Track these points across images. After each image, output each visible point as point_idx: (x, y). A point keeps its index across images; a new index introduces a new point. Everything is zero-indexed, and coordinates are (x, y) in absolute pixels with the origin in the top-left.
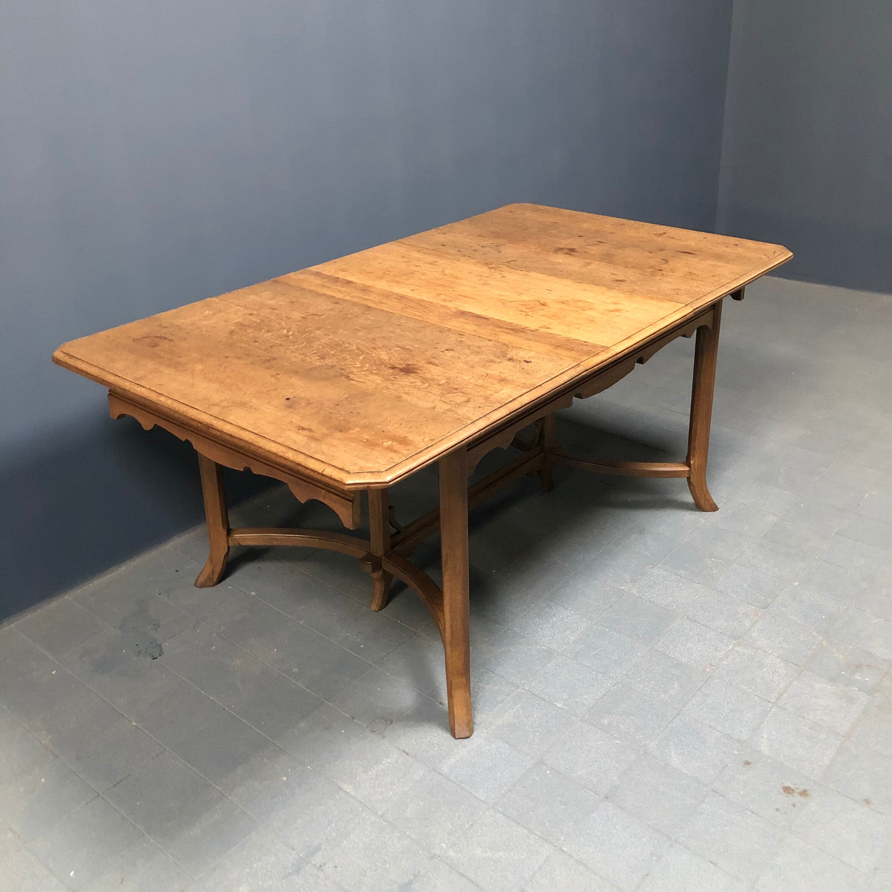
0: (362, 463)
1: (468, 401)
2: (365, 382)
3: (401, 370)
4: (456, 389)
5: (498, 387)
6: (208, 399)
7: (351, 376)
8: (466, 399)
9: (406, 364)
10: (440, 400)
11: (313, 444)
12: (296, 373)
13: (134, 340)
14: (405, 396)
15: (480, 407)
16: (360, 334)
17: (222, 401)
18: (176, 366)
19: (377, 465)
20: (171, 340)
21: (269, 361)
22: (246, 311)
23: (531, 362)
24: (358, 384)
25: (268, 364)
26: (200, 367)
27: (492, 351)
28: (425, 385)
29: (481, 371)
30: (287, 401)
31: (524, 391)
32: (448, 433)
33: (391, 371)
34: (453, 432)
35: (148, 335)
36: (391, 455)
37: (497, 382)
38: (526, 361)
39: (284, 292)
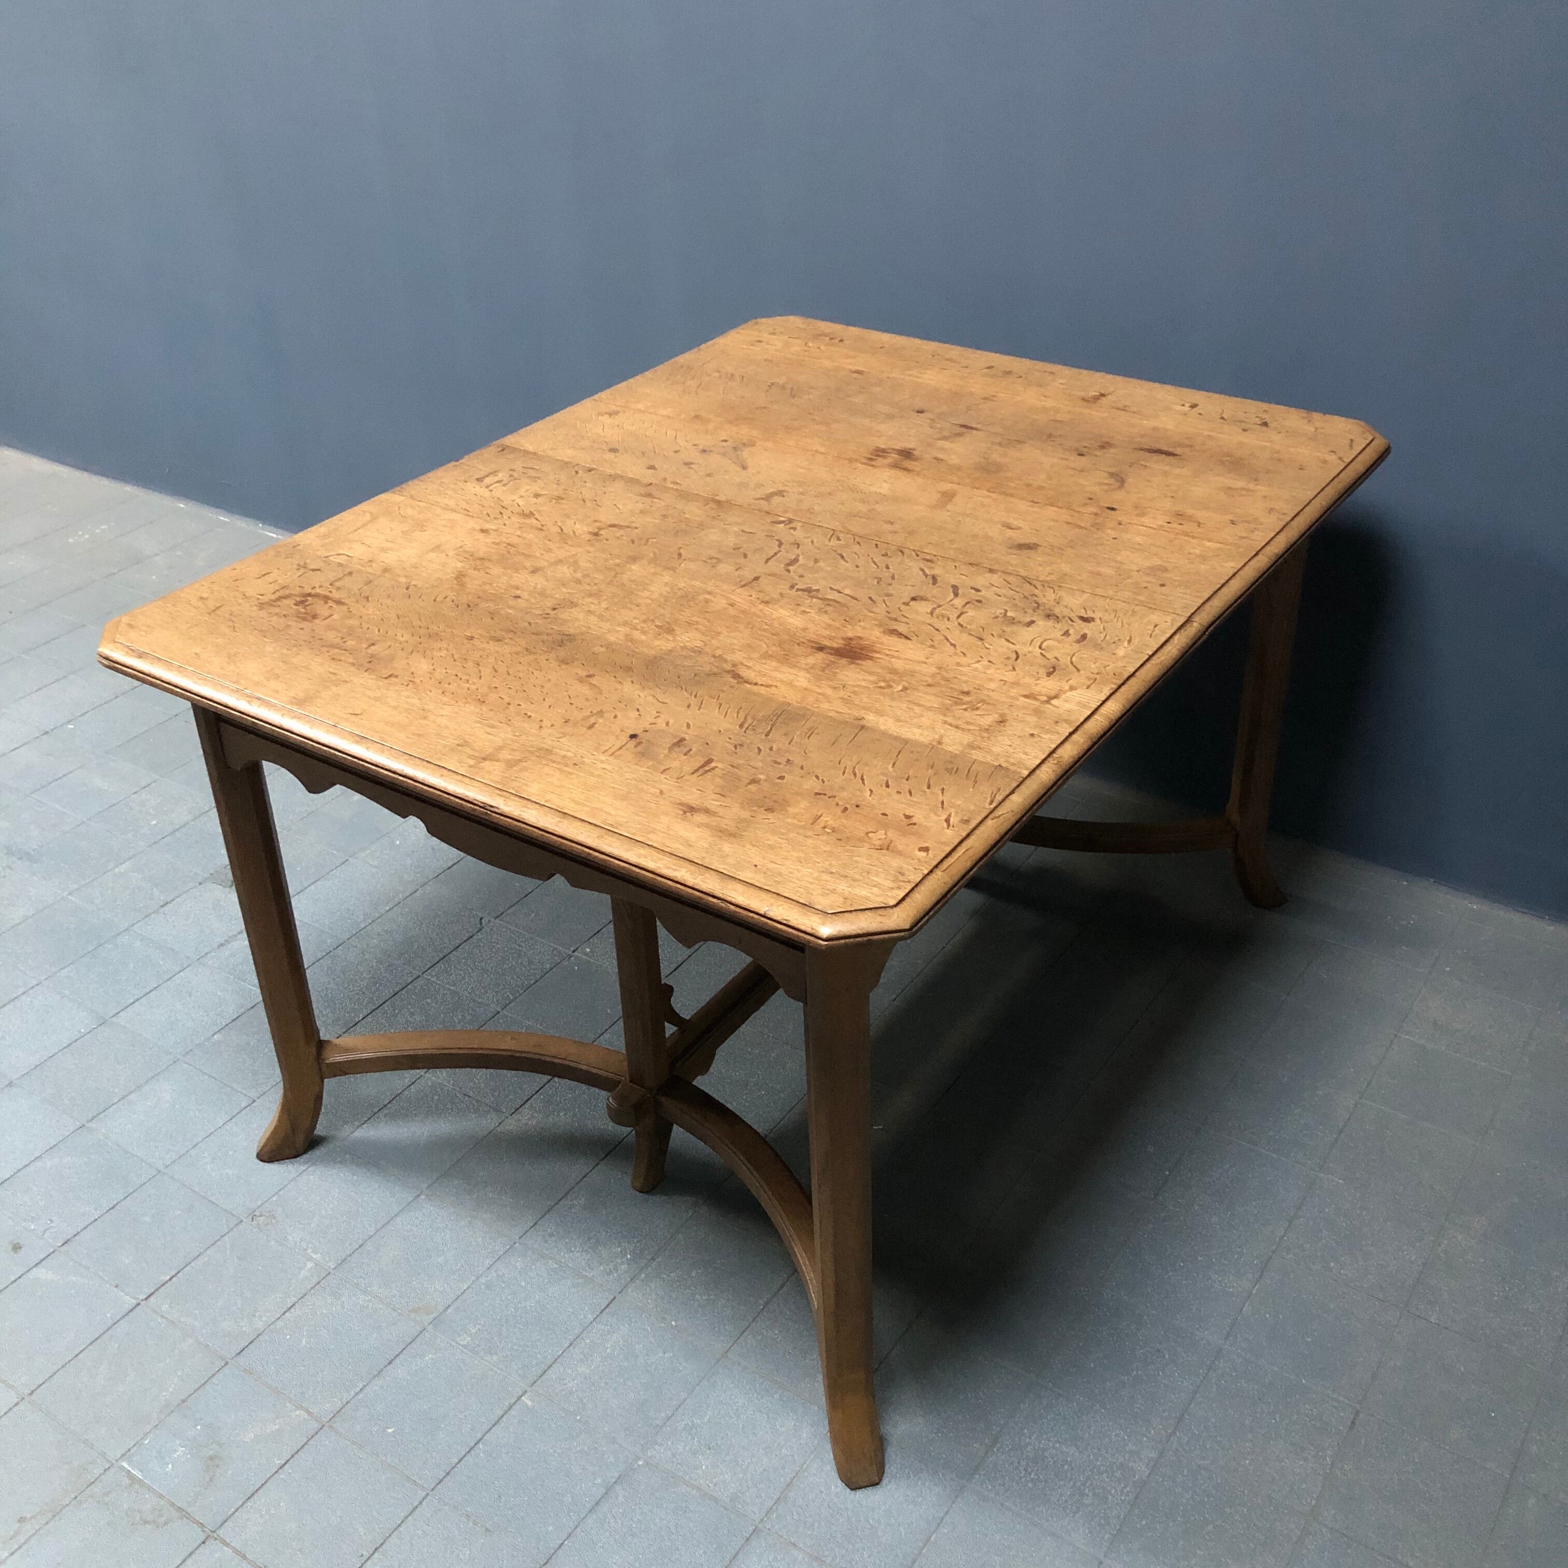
0: (843, 887)
1: (1002, 721)
2: (776, 686)
3: (839, 653)
4: (967, 693)
5: (1051, 685)
6: (466, 744)
7: (745, 673)
8: (996, 716)
9: (843, 638)
10: (945, 722)
11: (727, 847)
12: (628, 669)
13: (261, 606)
14: (870, 718)
15: (1032, 735)
16: (725, 568)
17: (500, 748)
18: (370, 664)
19: (875, 890)
20: (339, 602)
21: (561, 644)
22: (470, 523)
23: (1093, 619)
24: (763, 690)
25: (562, 653)
26: (422, 666)
27: (1005, 596)
28: (900, 688)
29: (1000, 647)
30: (634, 742)
31: (1107, 691)
32: (991, 803)
33: (820, 656)
34: (999, 798)
35: (287, 592)
36: (896, 862)
37: (1043, 672)
38: (1082, 619)
39: (532, 473)
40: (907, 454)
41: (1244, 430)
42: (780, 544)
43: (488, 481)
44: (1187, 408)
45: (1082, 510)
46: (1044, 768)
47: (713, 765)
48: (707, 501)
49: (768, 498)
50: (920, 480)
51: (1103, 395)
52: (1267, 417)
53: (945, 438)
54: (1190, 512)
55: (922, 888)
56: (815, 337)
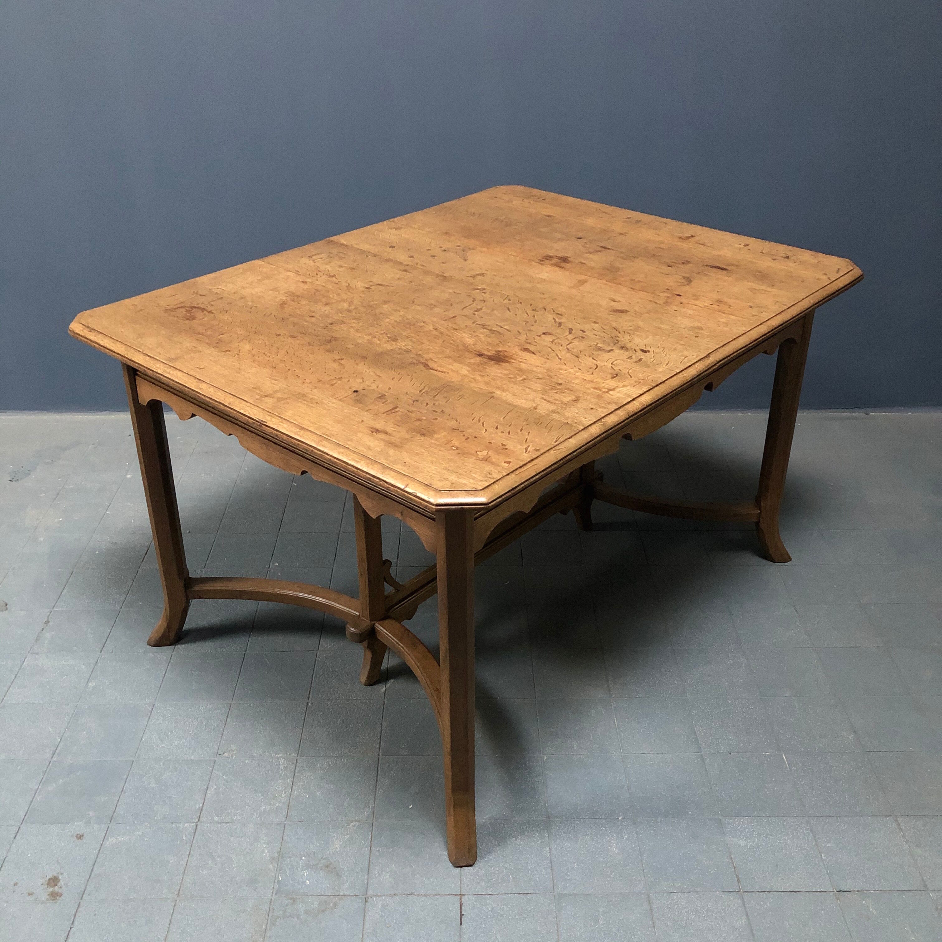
0: (453, 478)
1: (576, 400)
2: (448, 373)
3: (490, 358)
4: (560, 384)
5: (612, 383)
6: (259, 388)
7: (431, 364)
8: (574, 397)
9: (496, 351)
10: (542, 398)
11: (391, 452)
12: (364, 358)
13: (166, 311)
14: (498, 393)
15: (592, 409)
16: (437, 310)
17: (276, 391)
18: (218, 344)
19: (472, 481)
20: (210, 312)
21: (330, 342)
22: (298, 278)
23: (649, 351)
24: (439, 374)
25: (329, 346)
26: (247, 347)
27: (599, 336)
28: (521, 379)
29: (589, 361)
30: (355, 394)
31: (645, 389)
32: (555, 442)
33: (478, 359)
34: (561, 439)
35: (183, 305)
36: (488, 468)
37: (609, 376)
38: (642, 351)
39: (341, 255)
40: (565, 260)
41: (774, 260)
42: (474, 300)
43: (314, 257)
44: (742, 246)
45: (661, 294)
46: (594, 426)
47: (397, 410)
48: (437, 276)
49: (474, 277)
50: (567, 273)
51: (692, 236)
52: (789, 254)
53: (590, 253)
54: (725, 299)
55: (501, 482)
56: (529, 197)
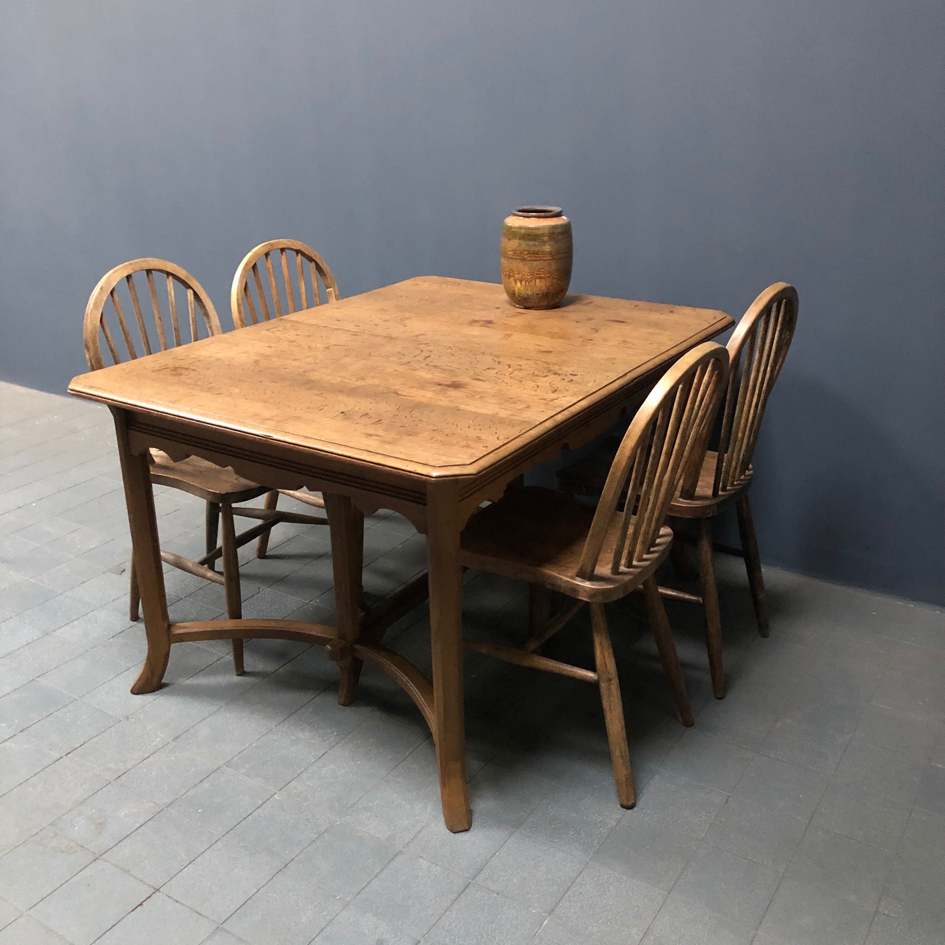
0: (444, 459)
1: (528, 407)
2: (415, 397)
3: (449, 386)
4: (512, 399)
5: (554, 396)
6: (258, 415)
7: (400, 393)
8: (526, 406)
9: (451, 381)
10: (500, 408)
11: (387, 446)
12: (341, 392)
13: (153, 371)
14: (463, 407)
15: (543, 411)
16: (392, 359)
17: (274, 416)
18: (209, 390)
19: (460, 459)
20: (194, 370)
21: (307, 383)
22: (263, 344)
23: (577, 375)
24: (409, 398)
25: (308, 386)
26: (236, 390)
27: (534, 367)
28: (479, 397)
29: (532, 384)
30: (343, 414)
31: (581, 397)
32: (520, 432)
33: (439, 387)
34: (524, 431)
35: (167, 367)
36: (471, 451)
37: (550, 392)
38: (572, 375)
39: (294, 328)
40: (490, 322)
41: (661, 314)
42: (422, 351)
43: (272, 330)
44: (633, 306)
45: (576, 340)
46: (547, 422)
47: (382, 421)
48: (385, 337)
49: (417, 336)
50: (495, 330)
52: (673, 310)
53: (509, 317)
54: (629, 340)
55: (483, 459)
56: (445, 283)
